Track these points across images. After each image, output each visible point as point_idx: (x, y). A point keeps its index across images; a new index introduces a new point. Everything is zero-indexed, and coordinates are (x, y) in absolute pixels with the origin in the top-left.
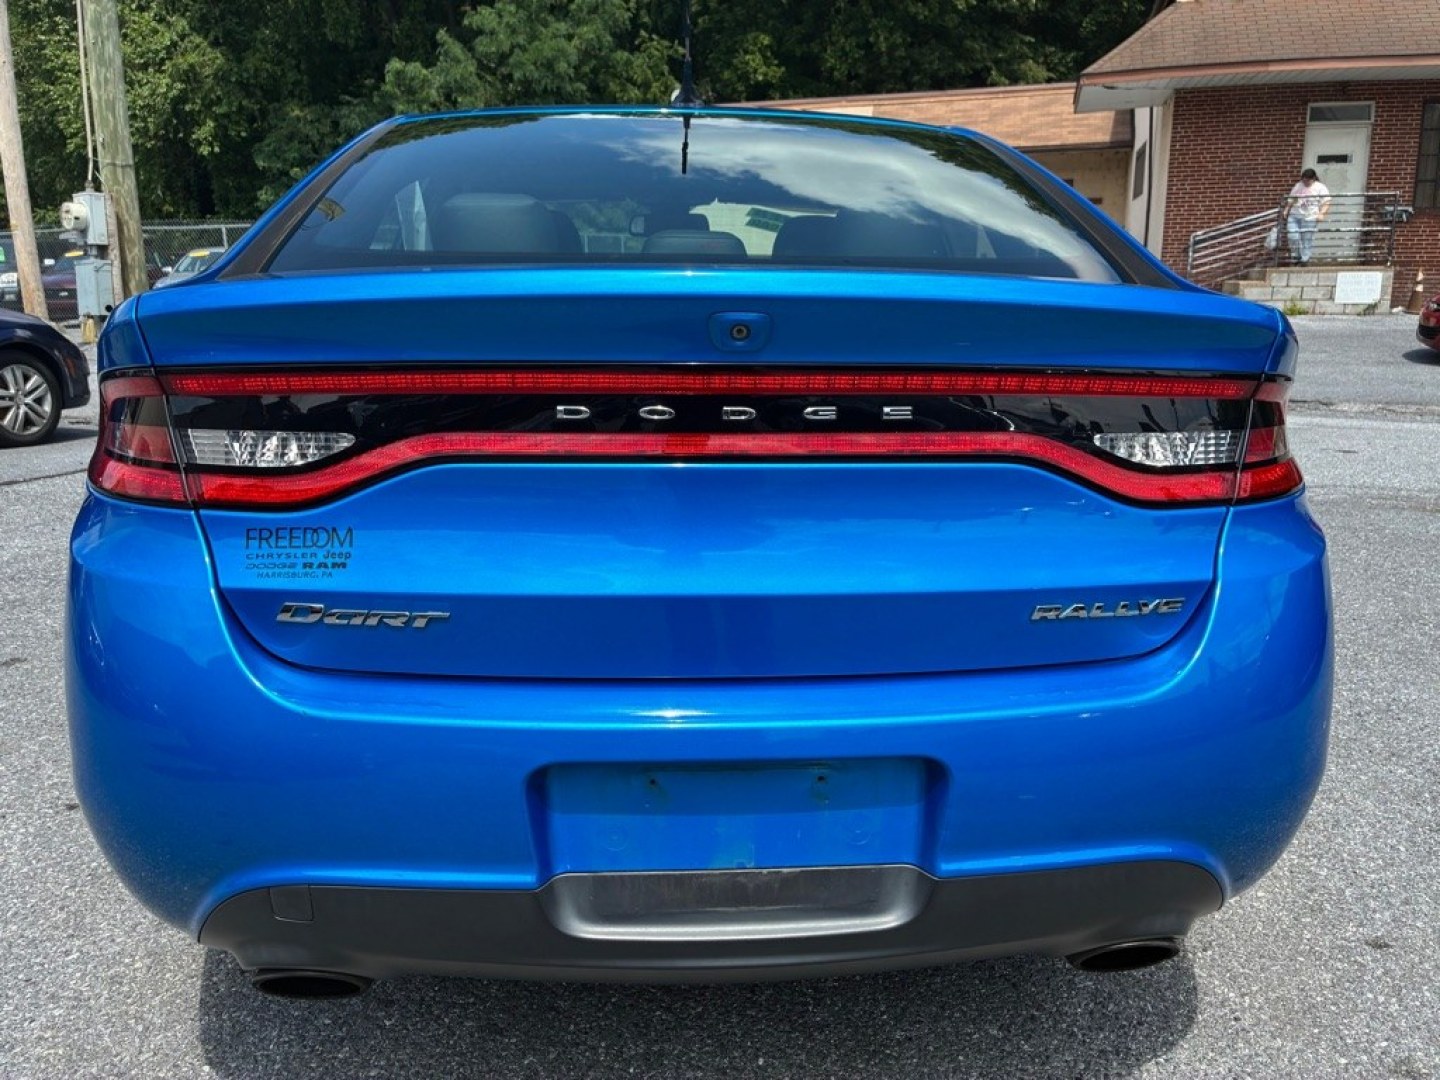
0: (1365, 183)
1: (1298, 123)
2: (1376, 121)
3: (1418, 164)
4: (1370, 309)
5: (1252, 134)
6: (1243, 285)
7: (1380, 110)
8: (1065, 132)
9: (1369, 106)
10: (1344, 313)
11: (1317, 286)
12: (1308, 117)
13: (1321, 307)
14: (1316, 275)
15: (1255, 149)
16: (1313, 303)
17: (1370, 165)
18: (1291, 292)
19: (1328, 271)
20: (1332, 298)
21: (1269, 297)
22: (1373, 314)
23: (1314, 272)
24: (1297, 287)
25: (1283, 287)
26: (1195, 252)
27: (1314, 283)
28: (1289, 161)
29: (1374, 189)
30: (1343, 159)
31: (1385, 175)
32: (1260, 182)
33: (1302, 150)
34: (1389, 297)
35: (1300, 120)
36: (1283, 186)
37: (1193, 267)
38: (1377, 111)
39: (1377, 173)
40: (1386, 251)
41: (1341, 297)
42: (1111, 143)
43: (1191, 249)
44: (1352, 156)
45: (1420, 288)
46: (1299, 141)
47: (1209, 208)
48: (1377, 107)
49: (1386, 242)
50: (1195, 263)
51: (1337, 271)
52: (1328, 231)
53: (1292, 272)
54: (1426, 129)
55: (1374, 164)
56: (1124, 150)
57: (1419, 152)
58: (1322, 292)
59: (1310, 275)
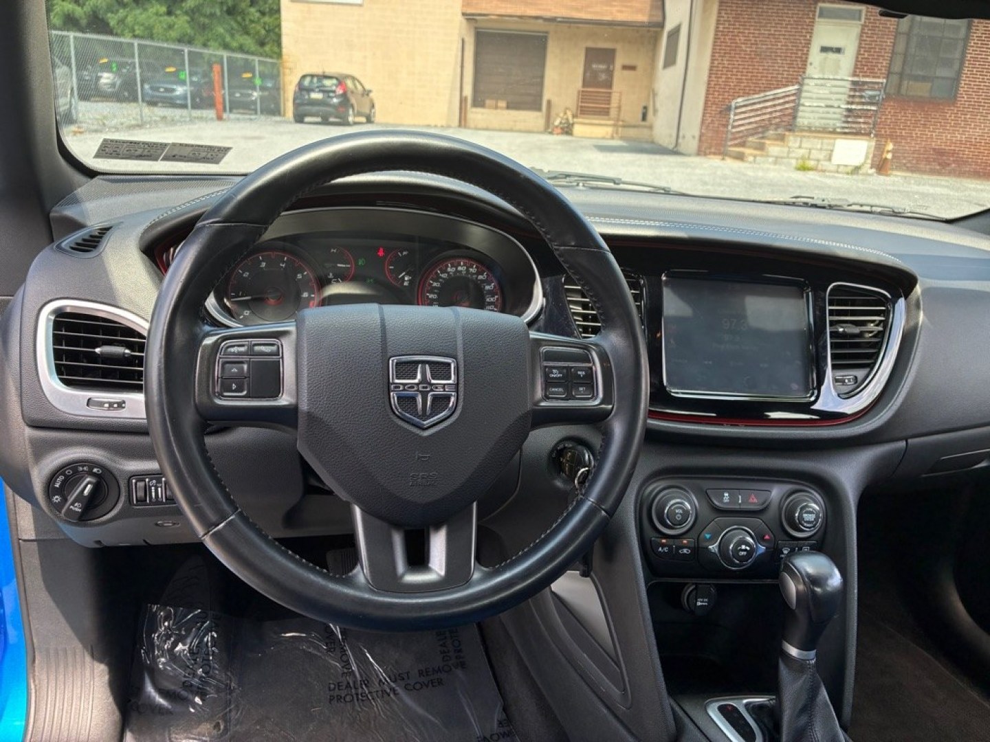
0: (851, 71)
1: (810, 18)
2: (865, 22)
3: (891, 61)
4: (856, 170)
5: (776, 24)
6: (769, 145)
7: (869, 14)
8: (614, 10)
9: (860, 11)
10: (837, 172)
11: (821, 149)
12: (817, 14)
13: (822, 165)
14: (820, 141)
15: (777, 36)
16: (816, 162)
17: (857, 57)
18: (802, 152)
19: (830, 138)
20: (830, 160)
21: (785, 155)
22: (858, 173)
23: (819, 138)
24: (806, 149)
25: (796, 148)
26: (736, 114)
27: (819, 147)
28: (800, 48)
29: (858, 76)
30: (838, 50)
31: (867, 66)
32: (778, 63)
33: (810, 40)
34: (869, 161)
35: (811, 16)
36: (794, 68)
37: (734, 127)
38: (866, 15)
39: (861, 65)
40: (871, 126)
41: (837, 159)
42: (649, 23)
43: (732, 113)
44: (845, 50)
45: (889, 156)
46: (808, 32)
47: (740, 81)
48: (867, 12)
49: (873, 118)
50: (736, 124)
51: (835, 139)
52: (832, 107)
53: (804, 137)
54: (900, 33)
55: (860, 56)
56: (655, 29)
57: (893, 51)
58: (824, 154)
59: (816, 140)
